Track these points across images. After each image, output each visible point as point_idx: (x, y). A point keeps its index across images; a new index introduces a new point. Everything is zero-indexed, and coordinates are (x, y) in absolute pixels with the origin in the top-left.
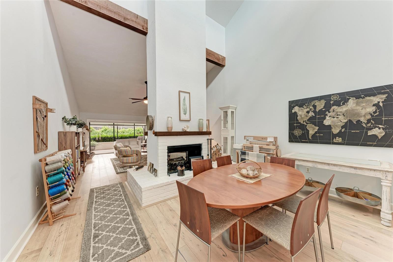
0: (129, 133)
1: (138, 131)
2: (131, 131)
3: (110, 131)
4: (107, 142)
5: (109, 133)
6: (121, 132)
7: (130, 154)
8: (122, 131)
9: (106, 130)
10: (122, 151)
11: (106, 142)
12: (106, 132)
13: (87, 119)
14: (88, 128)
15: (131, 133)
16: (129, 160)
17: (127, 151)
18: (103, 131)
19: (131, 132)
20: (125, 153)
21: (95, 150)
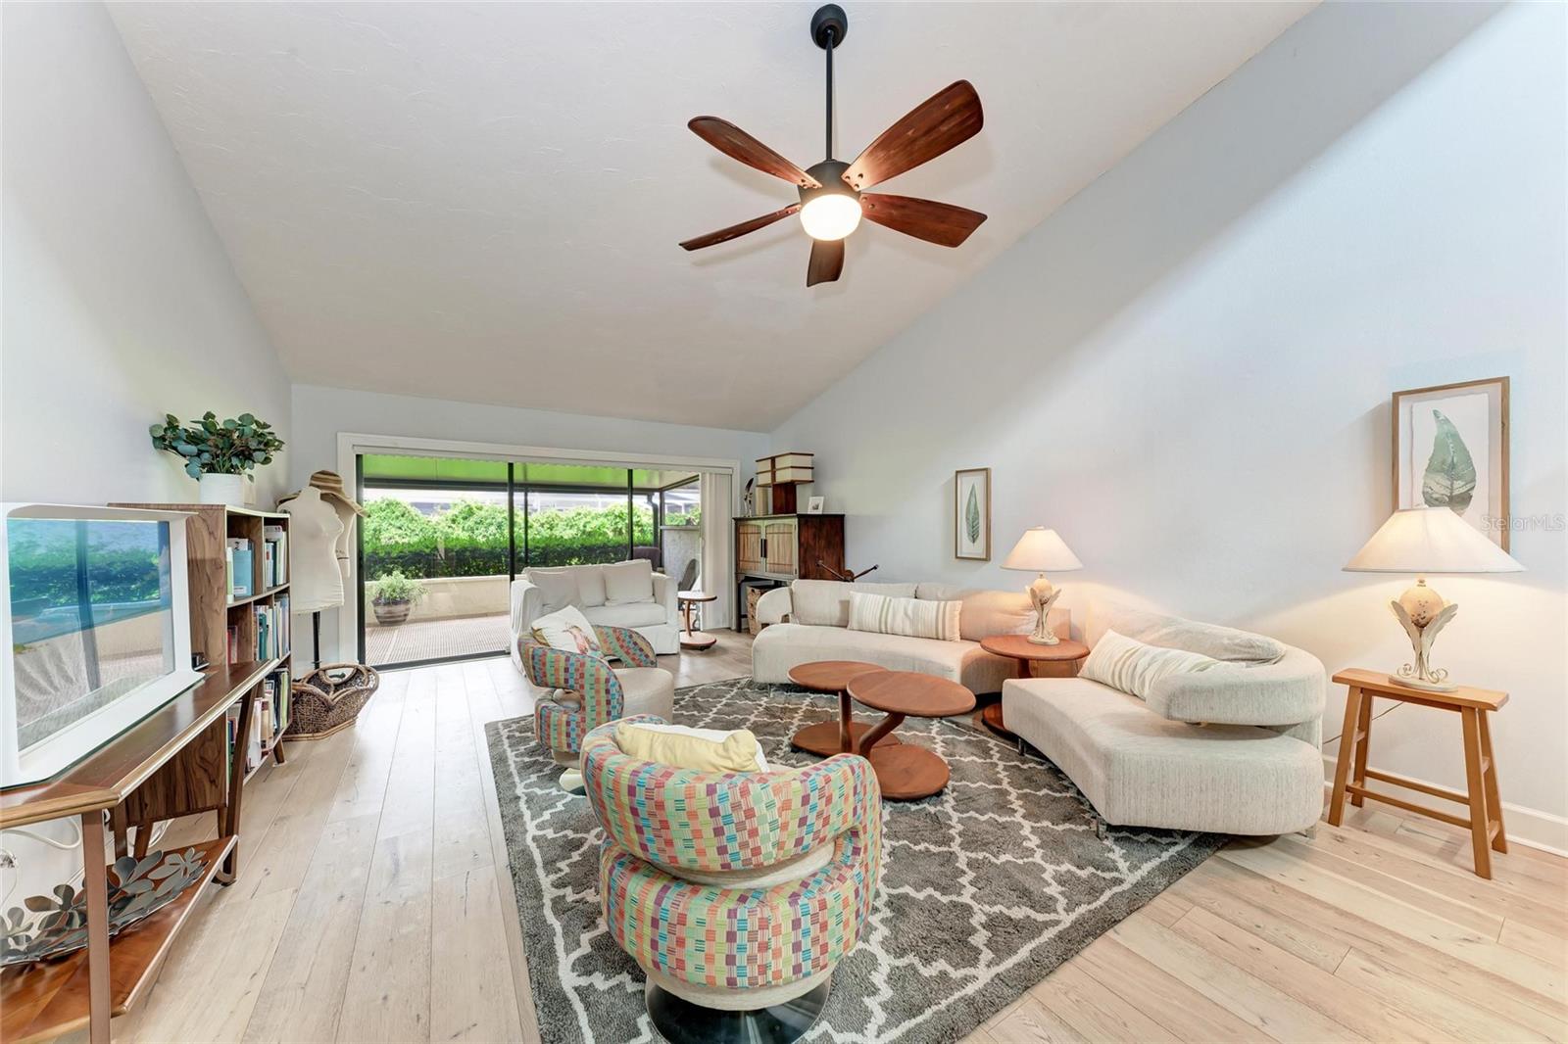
0: (578, 529)
1: (618, 520)
2: (589, 519)
3: (488, 521)
4: (472, 575)
5: (482, 529)
6: (542, 525)
7: (790, 845)
8: (542, 521)
9: (469, 513)
10: (670, 806)
11: (466, 574)
12: (470, 523)
13: (339, 434)
14: (339, 490)
15: (588, 529)
16: (764, 947)
17: (750, 814)
18: (454, 521)
19: (585, 526)
20: (710, 843)
21: (408, 618)
